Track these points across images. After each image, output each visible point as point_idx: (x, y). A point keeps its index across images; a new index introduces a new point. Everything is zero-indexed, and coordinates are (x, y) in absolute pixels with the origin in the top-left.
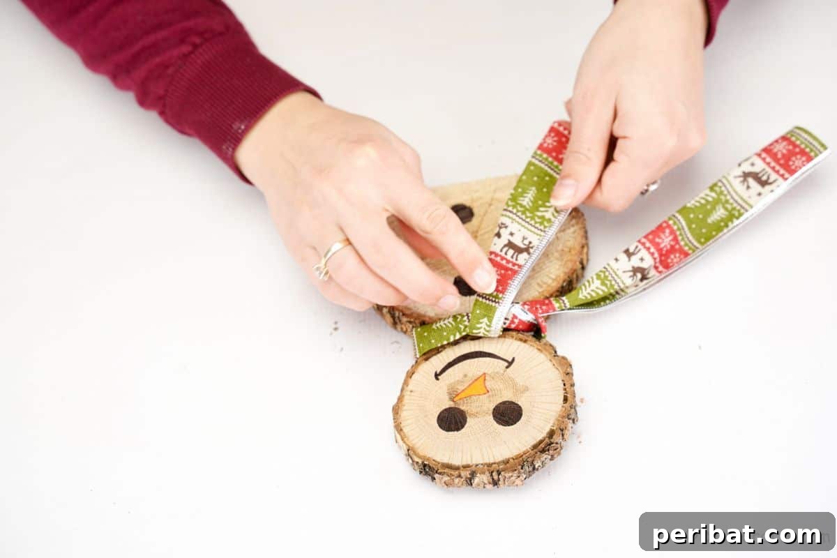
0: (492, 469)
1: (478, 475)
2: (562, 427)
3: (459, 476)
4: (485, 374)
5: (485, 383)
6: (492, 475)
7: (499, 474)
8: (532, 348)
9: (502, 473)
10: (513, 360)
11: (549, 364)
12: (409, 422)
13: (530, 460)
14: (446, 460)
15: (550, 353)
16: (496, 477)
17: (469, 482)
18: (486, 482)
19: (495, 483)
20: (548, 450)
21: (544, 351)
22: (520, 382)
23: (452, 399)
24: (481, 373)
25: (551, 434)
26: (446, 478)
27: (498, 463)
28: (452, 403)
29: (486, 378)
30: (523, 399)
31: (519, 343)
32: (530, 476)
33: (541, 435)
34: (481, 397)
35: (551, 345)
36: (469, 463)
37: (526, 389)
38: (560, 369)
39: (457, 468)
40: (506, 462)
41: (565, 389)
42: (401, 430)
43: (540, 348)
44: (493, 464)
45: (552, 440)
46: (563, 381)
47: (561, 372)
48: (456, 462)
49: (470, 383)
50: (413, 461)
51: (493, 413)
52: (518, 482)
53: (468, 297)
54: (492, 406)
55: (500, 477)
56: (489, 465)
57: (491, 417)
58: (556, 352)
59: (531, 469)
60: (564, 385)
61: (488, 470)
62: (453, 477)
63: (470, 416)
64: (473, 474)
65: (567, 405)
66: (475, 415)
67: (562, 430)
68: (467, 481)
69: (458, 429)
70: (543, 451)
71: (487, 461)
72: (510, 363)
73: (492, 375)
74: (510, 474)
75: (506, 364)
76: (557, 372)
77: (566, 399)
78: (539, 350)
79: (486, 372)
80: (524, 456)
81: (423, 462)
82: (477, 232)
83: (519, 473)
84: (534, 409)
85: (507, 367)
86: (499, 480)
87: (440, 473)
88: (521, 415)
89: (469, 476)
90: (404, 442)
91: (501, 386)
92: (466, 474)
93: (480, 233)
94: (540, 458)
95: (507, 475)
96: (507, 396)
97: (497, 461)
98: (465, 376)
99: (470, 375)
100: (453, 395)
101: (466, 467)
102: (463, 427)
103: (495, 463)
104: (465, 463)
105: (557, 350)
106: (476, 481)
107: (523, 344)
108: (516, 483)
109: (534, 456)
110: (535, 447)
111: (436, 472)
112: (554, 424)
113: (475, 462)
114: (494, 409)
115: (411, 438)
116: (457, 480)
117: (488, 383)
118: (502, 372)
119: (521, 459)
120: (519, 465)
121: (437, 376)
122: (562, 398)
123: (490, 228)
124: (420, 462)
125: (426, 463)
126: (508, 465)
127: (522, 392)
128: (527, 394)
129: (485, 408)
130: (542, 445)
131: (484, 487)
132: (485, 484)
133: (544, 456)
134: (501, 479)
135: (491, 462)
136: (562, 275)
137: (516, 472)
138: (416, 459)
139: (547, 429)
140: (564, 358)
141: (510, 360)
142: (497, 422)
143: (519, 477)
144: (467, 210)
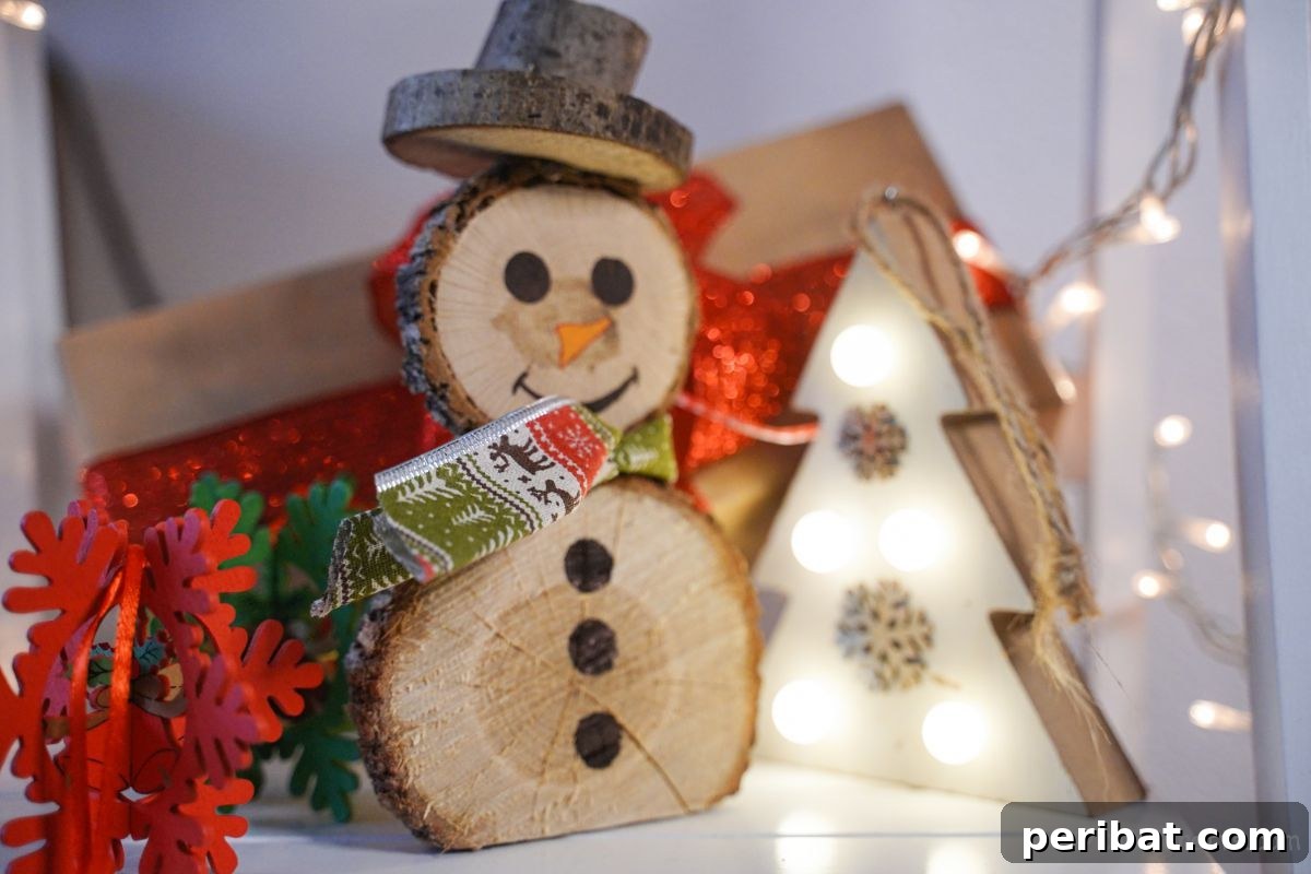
2: (441, 234)
4: (561, 368)
5: (562, 347)
8: (483, 412)
10: (514, 391)
11: (456, 367)
15: (454, 393)
21: (463, 396)
22: (505, 340)
23: (613, 325)
24: (569, 369)
25: (460, 223)
28: (613, 316)
29: (559, 358)
30: (502, 303)
34: (568, 321)
37: (498, 322)
38: (440, 356)
41: (433, 310)
43: (472, 409)
45: (460, 211)
46: (435, 329)
47: (438, 351)
49: (585, 353)
51: (549, 284)
53: (588, 538)
54: (552, 297)
57: (552, 276)
60: (433, 320)
63: (586, 285)
66: (578, 284)
67: (443, 227)
69: (604, 262)
70: (474, 192)
72: (519, 383)
73: (549, 362)
75: (528, 382)
76: (445, 349)
77: (433, 288)
82: (570, 695)
84: (485, 279)
85: (525, 375)
88: (506, 272)
91: (536, 337)
93: (563, 694)
96: (528, 313)
98: (592, 368)
99: (585, 369)
100: (611, 333)
102: (597, 266)
110: (487, 202)
112: (455, 243)
114: (548, 291)
117: (557, 346)
118: (535, 367)
121: (634, 378)
122: (440, 292)
127: (502, 317)
128: (495, 312)
129: (562, 295)
141: (520, 391)
142: (543, 264)
144: (586, 752)
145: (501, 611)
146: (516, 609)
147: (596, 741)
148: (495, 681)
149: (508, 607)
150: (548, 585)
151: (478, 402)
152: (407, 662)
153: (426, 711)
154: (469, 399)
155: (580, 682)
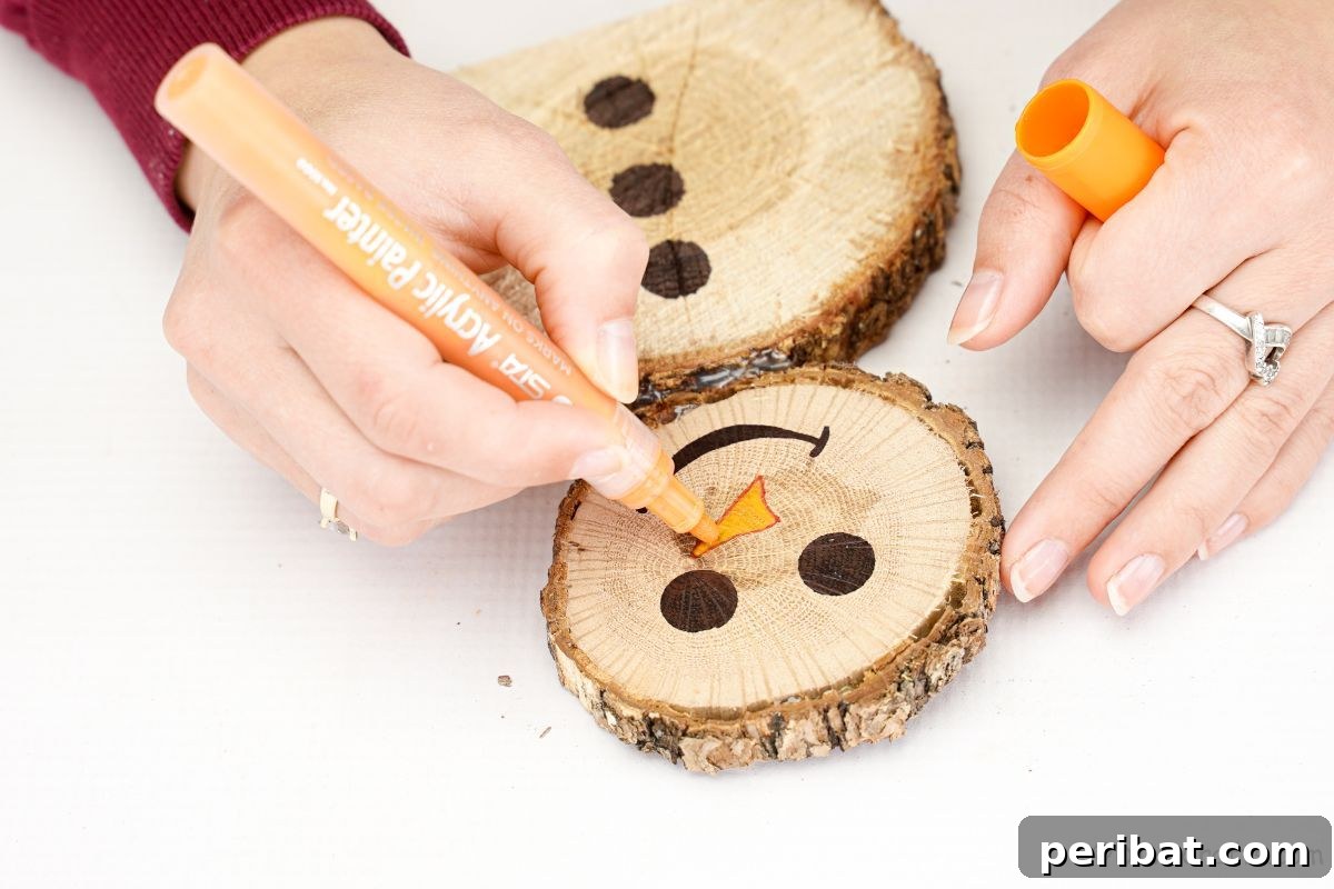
0: (824, 702)
1: (792, 724)
2: (981, 573)
3: (744, 734)
4: (760, 478)
5: (764, 502)
6: (826, 719)
7: (843, 710)
8: (867, 398)
9: (852, 708)
10: (826, 432)
11: (921, 430)
12: (591, 624)
13: (916, 664)
14: (702, 701)
15: (917, 403)
16: (836, 723)
17: (771, 747)
18: (812, 738)
19: (836, 740)
20: (957, 635)
21: (898, 400)
22: (853, 481)
23: (688, 554)
24: (749, 477)
25: (957, 595)
26: (711, 745)
27: (839, 687)
28: (691, 561)
29: (766, 487)
30: (869, 522)
31: (833, 390)
32: (919, 708)
33: (935, 600)
34: (761, 535)
35: (914, 384)
36: (764, 697)
37: (873, 497)
38: (945, 435)
39: (735, 716)
40: (856, 681)
41: (971, 483)
42: (574, 647)
43: (886, 394)
44: (823, 690)
45: (962, 611)
46: (961, 463)
47: (953, 442)
48: (730, 700)
49: (726, 507)
50: (618, 717)
51: (800, 568)
52: (893, 727)
53: (681, 299)
54: (795, 553)
55: (847, 718)
56: (818, 694)
57: (798, 576)
58: (929, 398)
59: (920, 688)
60: (967, 473)
61: (815, 707)
62: (728, 740)
63: (743, 586)
64: (778, 724)
65: (985, 518)
66: (755, 581)
67: (981, 582)
68: (763, 745)
69: (719, 623)
70: (944, 639)
71: (808, 686)
72: (820, 443)
73: (780, 478)
74: (873, 708)
75: (810, 446)
76: (943, 445)
77: (976, 508)
78: (886, 398)
79: (762, 473)
80: (899, 659)
81: (645, 716)
82: (671, 138)
83: (894, 700)
84: (901, 542)
85: (814, 454)
86: (844, 729)
87: (695, 735)
88: (872, 562)
89: (768, 732)
90: (588, 676)
91: (809, 501)
92: (760, 725)
93: (679, 139)
94: (939, 656)
95: (865, 712)
96: (828, 522)
97: (833, 682)
98: (711, 490)
99: (723, 486)
100: (689, 541)
101: (757, 709)
102: (730, 614)
103: (829, 688)
104: (752, 700)
105: (932, 392)
106: (788, 740)
107: (843, 393)
108: (886, 733)
109: (924, 654)
110: (922, 632)
111: (684, 734)
112: (959, 569)
113: (777, 694)
114: (801, 559)
115: (603, 664)
116: (738, 747)
117: (772, 501)
118: (802, 466)
119: (893, 666)
120: (891, 682)
122: (966, 505)
123: (701, 126)
124: (638, 715)
125: (652, 715)
126: (862, 687)
127: (864, 508)
128: (877, 509)
129: (777, 562)
130: (940, 626)
131: (809, 755)
132: (810, 745)
133: (952, 652)
134: (851, 727)
135: (821, 684)
136: (907, 210)
137: (886, 700)
138: (627, 712)
139: (945, 586)
140: (952, 409)
141: (818, 435)
142: (817, 589)
143: (894, 712)
144: (636, 88)
145: (791, 198)
146: (768, 206)
147: (624, 102)
148: (783, 128)
149: (782, 205)
150: (730, 238)
151: (879, 402)
152: (908, 126)
153: (871, 83)
154: (893, 402)
155: (659, 154)
